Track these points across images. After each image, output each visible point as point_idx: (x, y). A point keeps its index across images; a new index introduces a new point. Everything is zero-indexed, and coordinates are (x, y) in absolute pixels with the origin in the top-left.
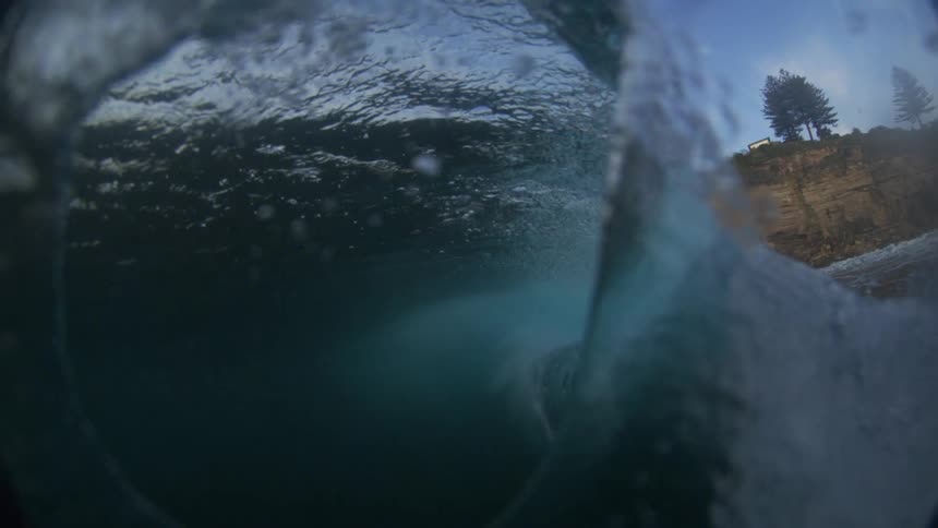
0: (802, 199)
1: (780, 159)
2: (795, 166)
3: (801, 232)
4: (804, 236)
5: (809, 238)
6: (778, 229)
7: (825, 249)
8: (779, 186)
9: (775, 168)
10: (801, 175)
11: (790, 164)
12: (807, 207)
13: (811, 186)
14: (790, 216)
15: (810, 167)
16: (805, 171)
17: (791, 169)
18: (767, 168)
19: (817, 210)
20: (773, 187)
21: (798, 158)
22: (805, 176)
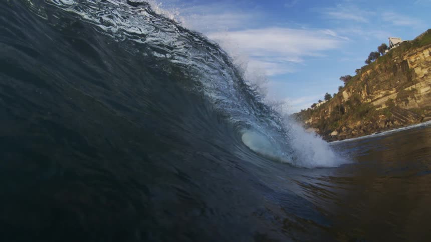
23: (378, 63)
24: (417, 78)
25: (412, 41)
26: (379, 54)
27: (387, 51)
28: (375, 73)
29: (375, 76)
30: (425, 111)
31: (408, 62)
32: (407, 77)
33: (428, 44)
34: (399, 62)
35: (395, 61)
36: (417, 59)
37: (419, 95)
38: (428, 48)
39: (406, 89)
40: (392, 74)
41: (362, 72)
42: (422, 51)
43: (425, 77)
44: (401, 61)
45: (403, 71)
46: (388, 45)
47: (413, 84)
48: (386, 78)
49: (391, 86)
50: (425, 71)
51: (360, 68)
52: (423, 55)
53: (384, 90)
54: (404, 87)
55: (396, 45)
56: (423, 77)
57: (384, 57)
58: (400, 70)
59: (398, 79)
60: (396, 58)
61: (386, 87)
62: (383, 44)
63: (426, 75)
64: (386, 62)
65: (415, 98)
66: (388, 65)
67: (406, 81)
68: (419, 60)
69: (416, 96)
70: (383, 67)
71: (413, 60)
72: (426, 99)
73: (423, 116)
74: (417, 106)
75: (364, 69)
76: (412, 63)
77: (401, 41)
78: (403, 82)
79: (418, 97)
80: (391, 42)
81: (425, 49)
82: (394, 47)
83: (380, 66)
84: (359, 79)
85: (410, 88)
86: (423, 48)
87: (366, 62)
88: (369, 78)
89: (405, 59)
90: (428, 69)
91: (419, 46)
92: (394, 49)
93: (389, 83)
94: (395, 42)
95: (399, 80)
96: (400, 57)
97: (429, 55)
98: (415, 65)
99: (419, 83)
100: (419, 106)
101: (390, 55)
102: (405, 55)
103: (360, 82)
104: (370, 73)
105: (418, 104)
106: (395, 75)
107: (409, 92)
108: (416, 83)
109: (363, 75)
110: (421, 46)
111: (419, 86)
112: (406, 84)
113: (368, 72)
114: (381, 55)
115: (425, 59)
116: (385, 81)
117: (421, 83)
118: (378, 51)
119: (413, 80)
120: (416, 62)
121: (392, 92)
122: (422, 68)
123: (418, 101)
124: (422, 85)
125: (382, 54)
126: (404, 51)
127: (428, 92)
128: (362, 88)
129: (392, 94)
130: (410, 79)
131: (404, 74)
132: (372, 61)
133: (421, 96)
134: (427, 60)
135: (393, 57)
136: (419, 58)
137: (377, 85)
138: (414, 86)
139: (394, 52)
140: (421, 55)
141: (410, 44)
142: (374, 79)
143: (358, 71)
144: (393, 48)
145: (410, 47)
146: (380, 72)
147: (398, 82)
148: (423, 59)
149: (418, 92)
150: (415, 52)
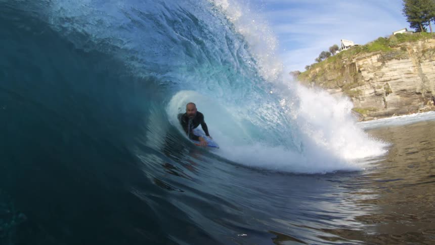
0: (420, 70)
1: (408, 44)
2: (418, 48)
3: (417, 91)
4: (419, 93)
5: (423, 96)
6: (403, 87)
7: (430, 104)
8: (406, 60)
9: (404, 49)
10: (421, 54)
11: (415, 47)
12: (423, 76)
13: (427, 62)
14: (412, 80)
15: (427, 50)
16: (424, 52)
17: (415, 50)
18: (399, 48)
19: (429, 78)
20: (401, 61)
21: (420, 43)
22: (423, 55)
23: (327, 62)
24: (363, 81)
25: (363, 47)
26: (330, 54)
27: (337, 52)
28: (323, 72)
29: (323, 74)
30: (368, 111)
31: (357, 65)
32: (354, 78)
33: (377, 51)
34: (348, 64)
35: (344, 62)
36: (365, 63)
37: (363, 96)
38: (376, 54)
39: (352, 89)
40: (340, 74)
41: (311, 69)
42: (370, 57)
43: (370, 81)
44: (350, 63)
45: (351, 72)
46: (340, 47)
47: (359, 85)
48: (334, 77)
49: (338, 85)
50: (371, 75)
51: (310, 65)
52: (371, 60)
53: (330, 88)
54: (349, 87)
55: (347, 47)
56: (369, 81)
57: (335, 57)
58: (347, 71)
59: (345, 79)
60: (345, 60)
61: (333, 86)
62: (334, 45)
63: (371, 79)
64: (335, 62)
65: (359, 99)
66: (337, 66)
67: (352, 82)
68: (366, 64)
69: (360, 97)
70: (332, 67)
71: (360, 63)
72: (370, 100)
73: (365, 115)
74: (360, 106)
75: (313, 66)
76: (360, 67)
77: (352, 44)
78: (349, 83)
79: (362, 98)
80: (343, 44)
81: (374, 55)
82: (346, 49)
83: (329, 65)
84: (307, 76)
85: (355, 89)
86: (372, 53)
87: (317, 60)
88: (317, 76)
89: (354, 62)
90: (374, 73)
91: (369, 52)
92: (345, 51)
93: (336, 82)
94: (346, 44)
95: (346, 81)
96: (349, 59)
97: (376, 61)
98: (363, 68)
99: (364, 86)
100: (362, 106)
101: (340, 56)
102: (353, 58)
103: (308, 78)
104: (319, 71)
105: (362, 104)
106: (342, 75)
107: (355, 92)
108: (361, 85)
109: (312, 72)
110: (370, 52)
111: (365, 88)
112: (352, 84)
113: (317, 70)
114: (332, 55)
115: (373, 63)
116: (333, 80)
117: (367, 85)
118: (329, 51)
119: (359, 81)
120: (364, 66)
121: (337, 90)
122: (369, 72)
123: (362, 102)
124: (367, 87)
125: (333, 53)
126: (354, 54)
127: (372, 94)
128: (310, 84)
129: (338, 92)
130: (356, 80)
131: (352, 75)
132: (323, 60)
133: (365, 97)
134: (374, 65)
135: (343, 58)
136: (367, 62)
137: (324, 82)
138: (359, 88)
139: (344, 53)
140: (369, 60)
141: (360, 48)
142: (323, 77)
143: (307, 67)
144: (344, 49)
145: (360, 51)
146: (328, 71)
147: (345, 82)
148: (371, 64)
149: (363, 94)
150: (364, 56)
